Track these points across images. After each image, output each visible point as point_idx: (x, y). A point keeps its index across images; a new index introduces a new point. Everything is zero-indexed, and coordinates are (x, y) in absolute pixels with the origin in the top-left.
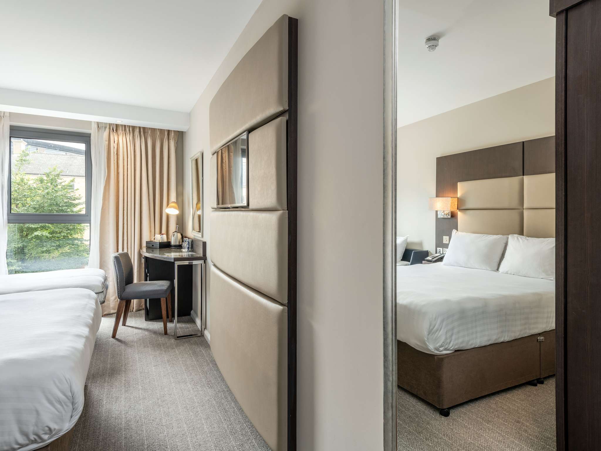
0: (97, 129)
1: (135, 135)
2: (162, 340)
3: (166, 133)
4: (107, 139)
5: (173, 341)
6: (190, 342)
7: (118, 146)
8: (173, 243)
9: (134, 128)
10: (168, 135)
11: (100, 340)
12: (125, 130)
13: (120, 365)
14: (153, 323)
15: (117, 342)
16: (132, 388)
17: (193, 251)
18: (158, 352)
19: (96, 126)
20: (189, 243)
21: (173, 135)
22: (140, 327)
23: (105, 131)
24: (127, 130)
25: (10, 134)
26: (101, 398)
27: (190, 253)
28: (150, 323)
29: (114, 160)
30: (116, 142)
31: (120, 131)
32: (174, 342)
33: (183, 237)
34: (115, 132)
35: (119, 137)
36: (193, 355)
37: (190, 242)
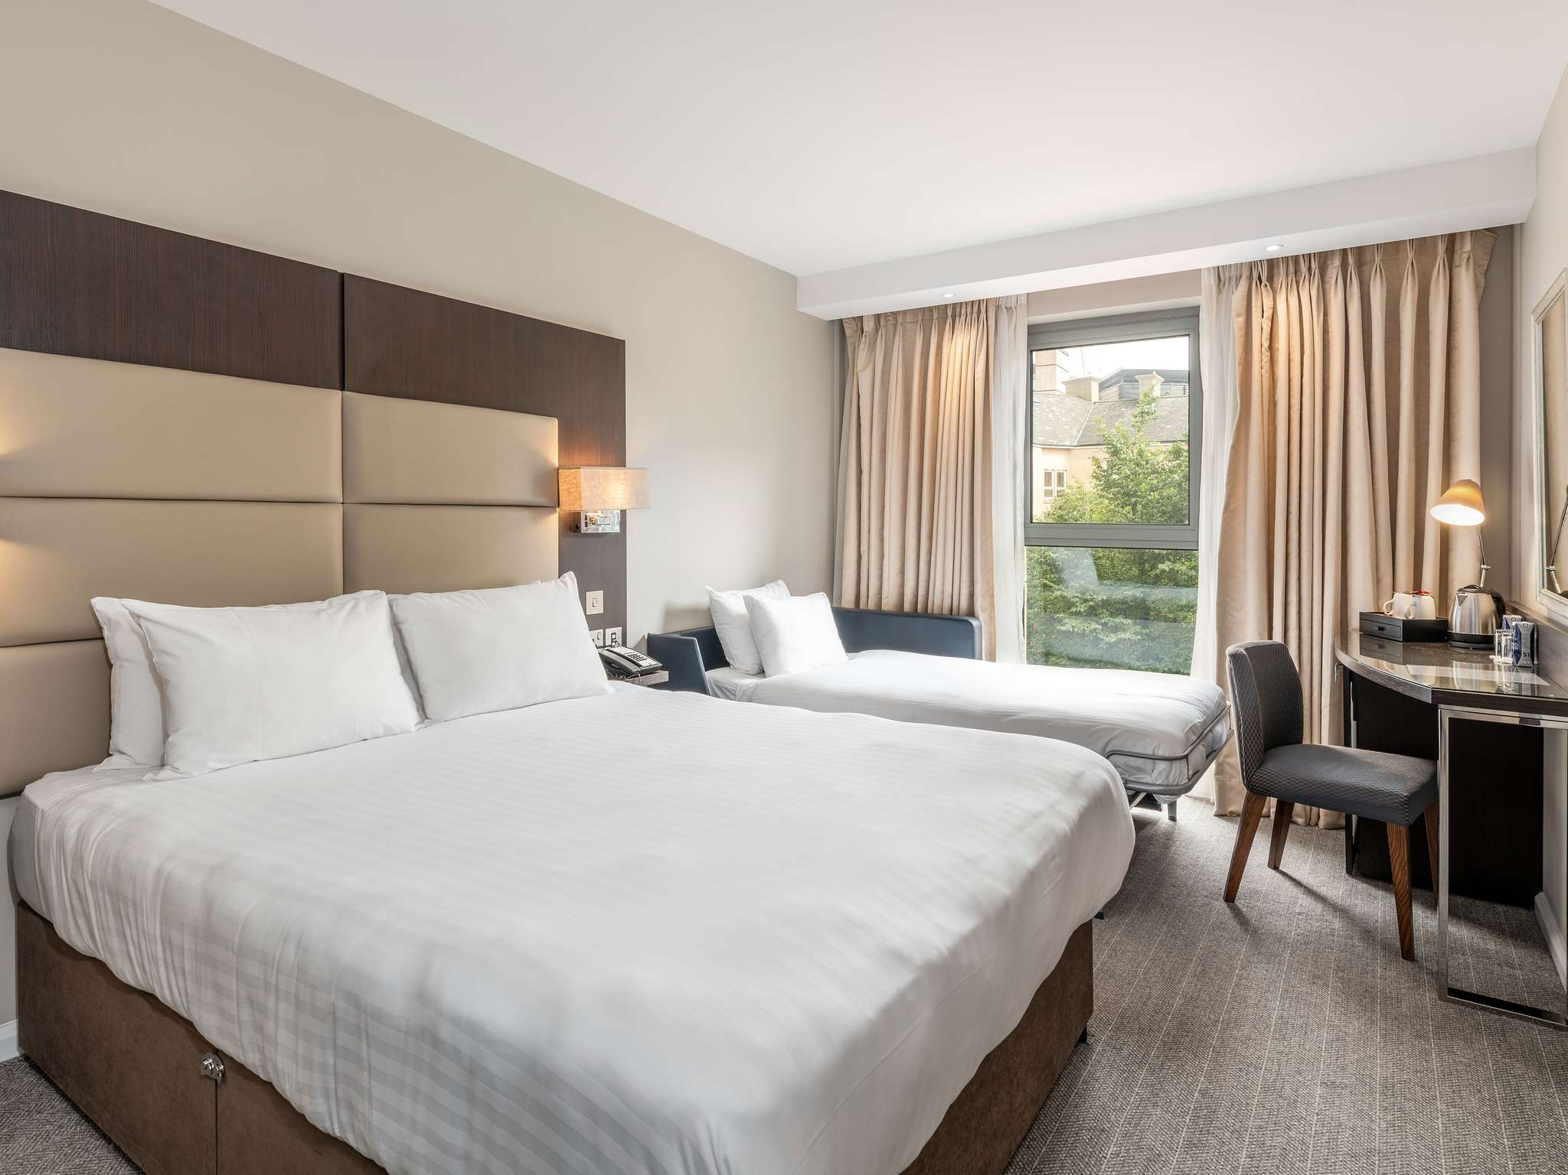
0: (1215, 288)
1: (1327, 280)
2: (1386, 974)
3: (1441, 249)
4: (1243, 310)
5: (1429, 997)
6: (1504, 1035)
7: (1275, 323)
8: (1457, 627)
9: (1324, 258)
10: (1451, 251)
11: (1188, 894)
12: (1297, 272)
13: (1212, 1017)
14: (1373, 891)
15: (1232, 923)
16: (1213, 1141)
17: (1539, 671)
18: (1355, 1026)
19: (1213, 281)
20: (1518, 634)
21: (1468, 247)
22: (1323, 890)
23: (1237, 286)
24: (1304, 268)
25: (1029, 345)
26: (1107, 1126)
27: (1527, 678)
28: (1362, 886)
29: (1262, 368)
30: (1268, 313)
31: (1281, 278)
32: (1433, 1006)
33: (1501, 607)
34: (1266, 285)
35: (1278, 296)
36: (1507, 1114)
37: (1526, 634)
